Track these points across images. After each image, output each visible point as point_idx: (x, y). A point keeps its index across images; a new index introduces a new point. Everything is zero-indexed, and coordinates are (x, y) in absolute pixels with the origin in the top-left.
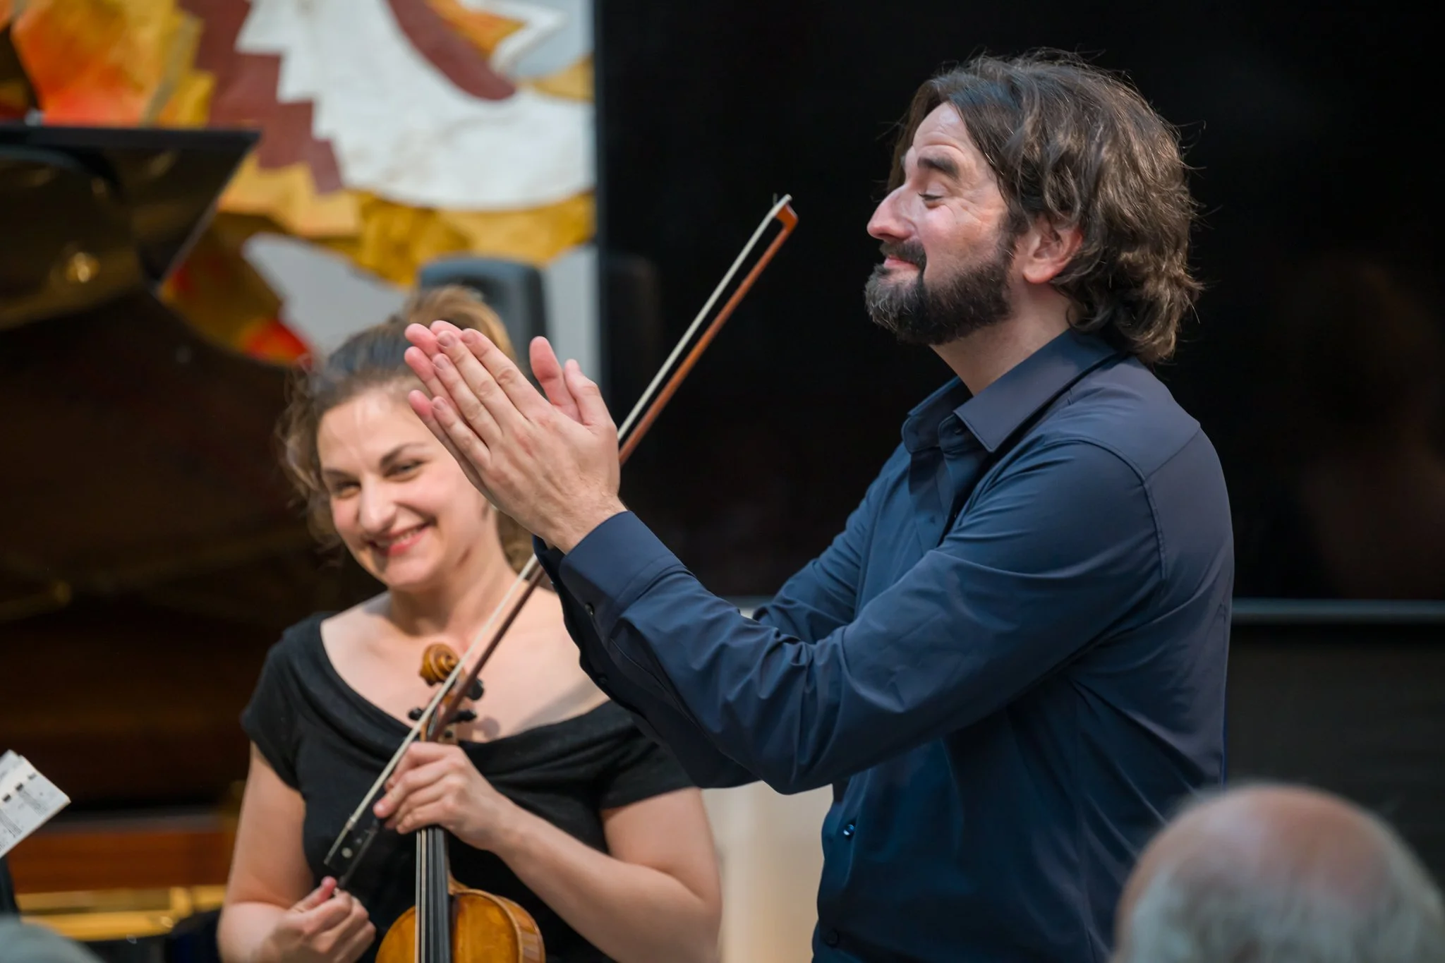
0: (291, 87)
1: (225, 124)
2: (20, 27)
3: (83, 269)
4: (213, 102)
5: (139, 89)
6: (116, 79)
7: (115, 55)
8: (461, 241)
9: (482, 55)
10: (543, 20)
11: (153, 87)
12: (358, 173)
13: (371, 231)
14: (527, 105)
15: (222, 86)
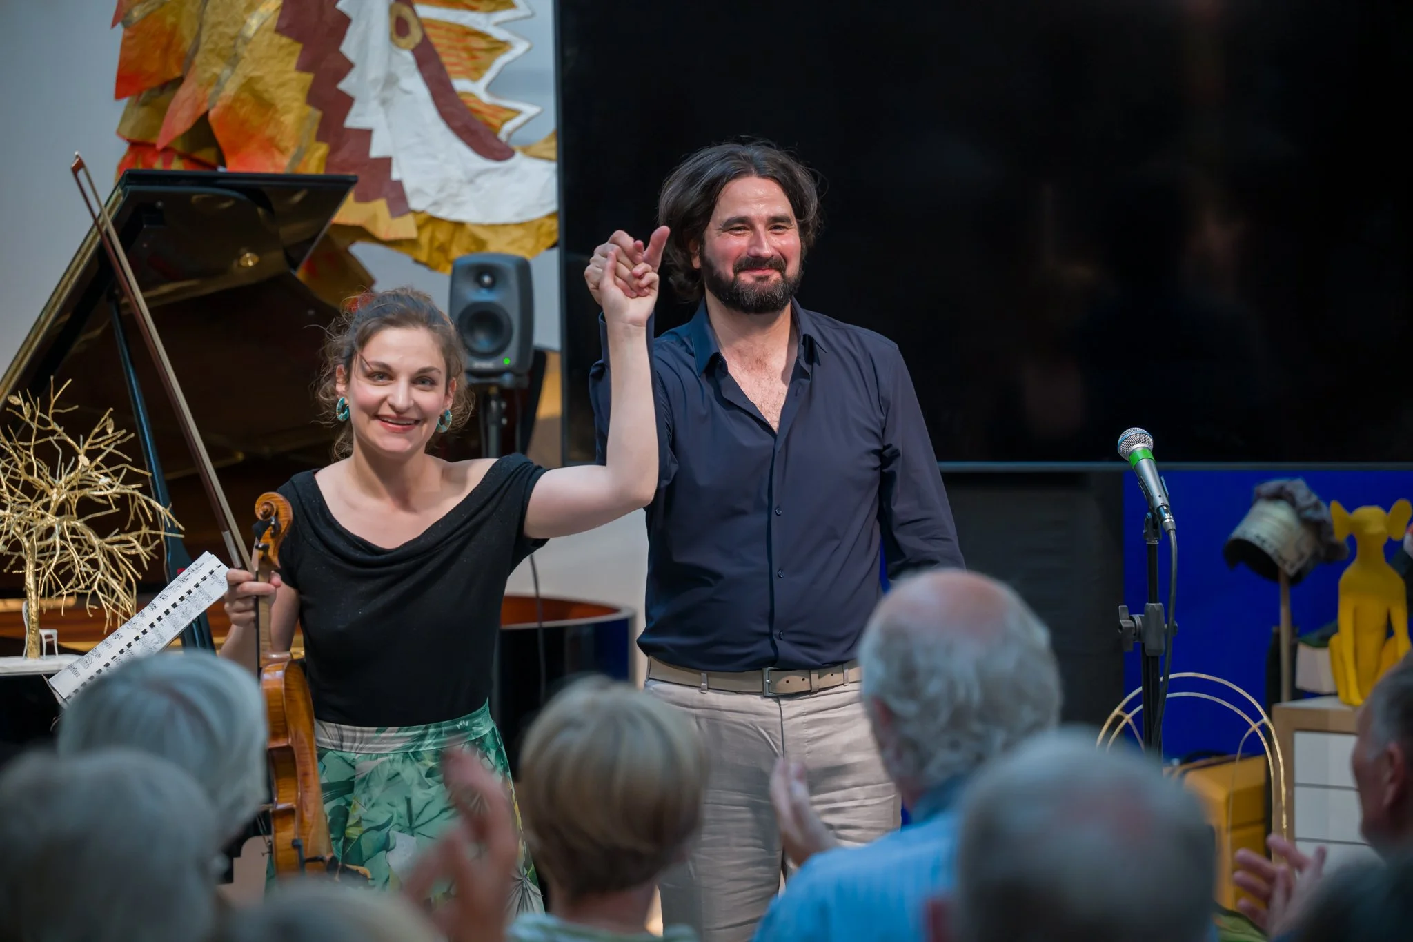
0: (376, 152)
1: (335, 172)
2: (212, 114)
3: (250, 260)
4: (328, 161)
5: (283, 151)
6: (270, 145)
7: (270, 131)
8: (480, 244)
9: (493, 131)
10: (529, 110)
11: (293, 150)
12: (415, 203)
13: (425, 239)
14: (519, 161)
15: (333, 151)
